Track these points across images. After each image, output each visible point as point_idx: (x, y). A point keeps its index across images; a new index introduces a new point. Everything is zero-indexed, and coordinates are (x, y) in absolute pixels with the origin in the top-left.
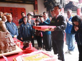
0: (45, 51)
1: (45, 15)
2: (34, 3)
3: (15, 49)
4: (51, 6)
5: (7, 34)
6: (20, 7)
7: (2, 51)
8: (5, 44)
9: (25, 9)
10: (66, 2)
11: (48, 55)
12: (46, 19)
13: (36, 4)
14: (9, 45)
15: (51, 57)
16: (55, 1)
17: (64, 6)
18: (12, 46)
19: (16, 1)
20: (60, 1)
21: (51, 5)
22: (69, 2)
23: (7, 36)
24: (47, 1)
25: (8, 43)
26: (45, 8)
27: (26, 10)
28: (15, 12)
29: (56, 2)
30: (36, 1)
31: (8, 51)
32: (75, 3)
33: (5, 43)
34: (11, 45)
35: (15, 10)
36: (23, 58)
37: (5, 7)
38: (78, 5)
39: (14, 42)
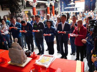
1: (14, 21)
12: (16, 24)
21: (14, 7)
32: (31, 3)
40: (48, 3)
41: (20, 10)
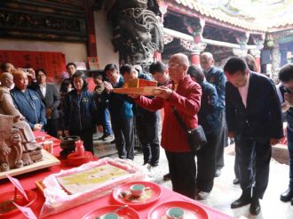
0: (116, 160)
2: (85, 39)
3: (40, 159)
4: (130, 49)
5: (16, 119)
6: (51, 51)
7: (4, 164)
8: (12, 147)
9: (63, 56)
10: (165, 39)
11: (125, 169)
13: (92, 41)
14: (22, 148)
15: (131, 172)
16: (138, 35)
17: (160, 47)
18: (30, 151)
19: (40, 35)
20: (150, 36)
22: (172, 39)
23: (16, 125)
24: (119, 36)
25: (20, 144)
26: (115, 52)
27: (66, 57)
28: (37, 63)
29: (141, 39)
30: (92, 36)
31: (20, 164)
32: (185, 42)
33: (13, 145)
34: (30, 147)
35: (37, 59)
36: (60, 179)
37: (11, 51)
38: (193, 46)
39: (35, 141)
40: (241, 49)
41: (143, 53)
